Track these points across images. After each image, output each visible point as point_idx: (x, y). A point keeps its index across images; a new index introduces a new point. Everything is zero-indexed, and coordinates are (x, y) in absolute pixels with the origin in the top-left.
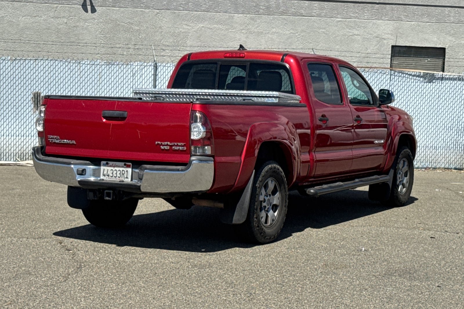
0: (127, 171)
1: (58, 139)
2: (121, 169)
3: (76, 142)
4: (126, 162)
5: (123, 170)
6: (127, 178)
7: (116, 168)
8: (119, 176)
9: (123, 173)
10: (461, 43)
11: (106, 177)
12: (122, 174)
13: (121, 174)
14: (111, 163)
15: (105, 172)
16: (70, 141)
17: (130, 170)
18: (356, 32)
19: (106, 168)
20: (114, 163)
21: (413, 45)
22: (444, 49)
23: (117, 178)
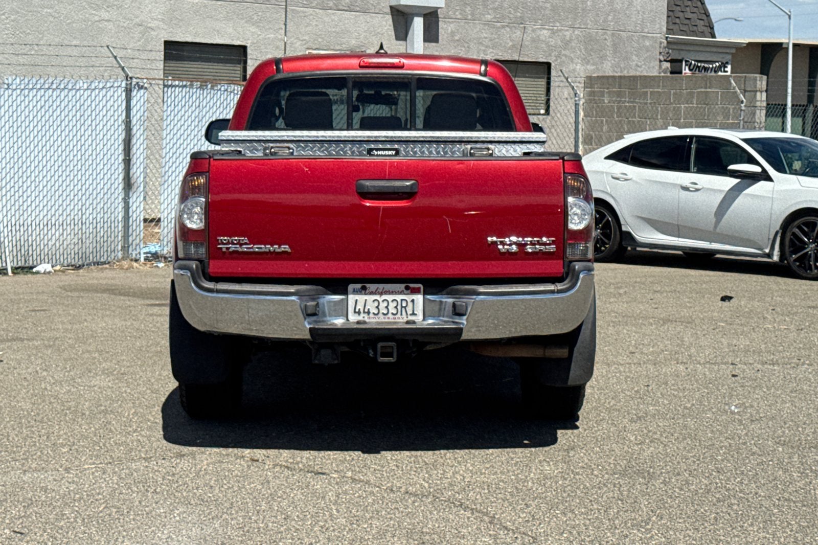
0: (413, 301)
1: (246, 244)
2: (399, 297)
3: (290, 247)
4: (409, 283)
5: (402, 300)
6: (413, 314)
7: (384, 297)
8: (395, 312)
9: (404, 305)
10: (269, 38)
11: (362, 315)
12: (402, 307)
13: (399, 307)
14: (372, 287)
15: (360, 307)
16: (276, 246)
17: (419, 298)
18: (105, 15)
19: (361, 298)
20: (381, 286)
21: (198, 40)
22: (244, 49)
23: (390, 315)
